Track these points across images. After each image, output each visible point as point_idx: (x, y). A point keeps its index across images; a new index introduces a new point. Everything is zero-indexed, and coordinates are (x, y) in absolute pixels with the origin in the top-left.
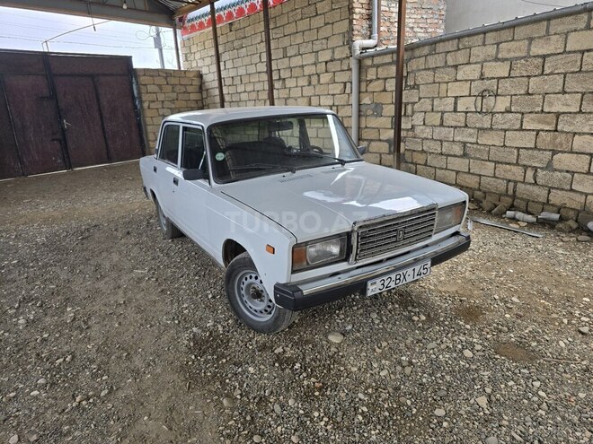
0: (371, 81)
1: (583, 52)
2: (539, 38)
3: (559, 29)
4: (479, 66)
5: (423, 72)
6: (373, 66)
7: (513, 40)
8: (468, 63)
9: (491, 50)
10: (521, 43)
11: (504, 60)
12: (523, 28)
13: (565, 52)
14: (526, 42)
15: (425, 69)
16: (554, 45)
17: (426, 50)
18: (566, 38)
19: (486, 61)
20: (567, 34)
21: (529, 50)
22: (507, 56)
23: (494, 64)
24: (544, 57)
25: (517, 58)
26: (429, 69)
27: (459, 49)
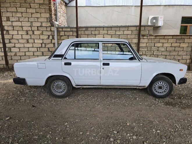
0: (62, 36)
1: (127, 35)
2: (118, 31)
3: (122, 29)
4: (103, 35)
5: (83, 35)
6: (63, 31)
7: (111, 30)
8: (99, 34)
9: (106, 32)
10: (113, 31)
11: (109, 34)
12: (114, 28)
13: (123, 34)
14: (115, 31)
15: (84, 34)
16: (121, 33)
17: (84, 29)
18: (124, 32)
19: (104, 34)
20: (124, 31)
21: (116, 33)
22: (110, 34)
23: (107, 35)
24: (119, 35)
25: (113, 34)
26: (86, 34)
27: (96, 30)
